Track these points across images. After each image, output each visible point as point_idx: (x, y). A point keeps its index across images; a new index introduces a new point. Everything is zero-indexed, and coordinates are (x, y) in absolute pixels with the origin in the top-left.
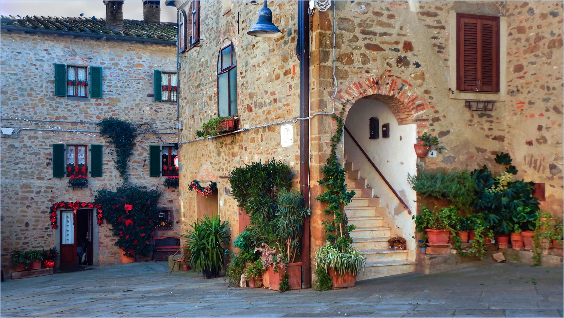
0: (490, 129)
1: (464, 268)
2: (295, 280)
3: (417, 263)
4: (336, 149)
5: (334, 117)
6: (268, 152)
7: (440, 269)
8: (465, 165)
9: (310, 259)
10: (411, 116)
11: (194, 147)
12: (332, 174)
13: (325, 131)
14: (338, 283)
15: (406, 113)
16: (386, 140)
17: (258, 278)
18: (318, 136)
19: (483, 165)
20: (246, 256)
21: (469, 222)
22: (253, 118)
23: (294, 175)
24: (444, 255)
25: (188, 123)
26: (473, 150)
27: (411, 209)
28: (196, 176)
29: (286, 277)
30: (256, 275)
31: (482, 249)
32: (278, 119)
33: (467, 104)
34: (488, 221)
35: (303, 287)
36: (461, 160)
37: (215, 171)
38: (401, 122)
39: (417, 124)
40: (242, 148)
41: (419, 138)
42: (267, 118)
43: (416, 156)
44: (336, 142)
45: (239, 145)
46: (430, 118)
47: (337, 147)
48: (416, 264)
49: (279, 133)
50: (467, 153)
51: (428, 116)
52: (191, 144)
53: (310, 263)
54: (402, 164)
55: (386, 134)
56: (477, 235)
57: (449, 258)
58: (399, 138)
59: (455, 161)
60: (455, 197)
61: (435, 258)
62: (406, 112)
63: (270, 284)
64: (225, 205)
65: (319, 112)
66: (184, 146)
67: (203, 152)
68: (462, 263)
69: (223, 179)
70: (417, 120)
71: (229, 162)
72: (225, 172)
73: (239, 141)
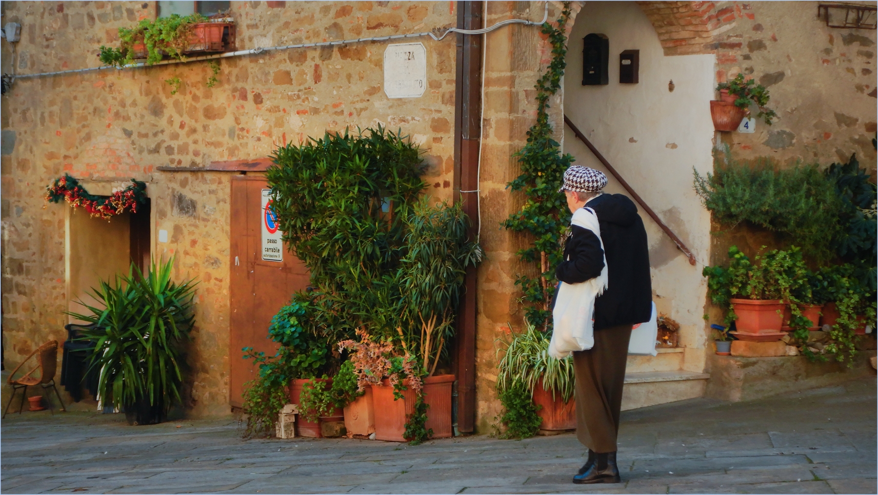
0: (866, 72)
1: (812, 388)
2: (439, 416)
3: (707, 376)
4: (548, 106)
5: (546, 31)
6: (338, 110)
7: (763, 390)
8: (812, 154)
9: (475, 366)
10: (705, 35)
11: (63, 87)
12: (544, 166)
13: (525, 64)
14: (556, 421)
15: (691, 28)
16: (629, 90)
17: (335, 414)
18: (509, 74)
19: (848, 155)
20: (300, 363)
21: (826, 284)
22: (287, 24)
23: (427, 166)
24: (773, 358)
25: (42, 28)
26: (829, 120)
27: (694, 252)
28: (69, 166)
29: (422, 408)
30: (329, 406)
31: (852, 345)
32: (375, 28)
33: (822, 11)
34: (866, 282)
35: (457, 433)
36: (805, 141)
37: (141, 152)
38: (673, 47)
39: (718, 55)
40: (244, 97)
41: (720, 88)
42: (335, 25)
43: (712, 129)
44: (547, 90)
45: (235, 90)
46: (744, 41)
47: (550, 103)
48: (706, 380)
49: (379, 64)
50: (816, 126)
51: (741, 36)
52: (49, 81)
53: (475, 376)
54: (674, 146)
55: (629, 75)
56: (842, 313)
57: (782, 365)
58: (667, 87)
59: (791, 144)
60: (799, 224)
61: (754, 363)
62: (691, 24)
63: (373, 426)
64: (175, 239)
65: (514, 18)
66: (24, 85)
67: (98, 102)
68: (807, 376)
69: (169, 175)
70: (718, 45)
71: (194, 131)
72: (176, 157)
73: (233, 79)
